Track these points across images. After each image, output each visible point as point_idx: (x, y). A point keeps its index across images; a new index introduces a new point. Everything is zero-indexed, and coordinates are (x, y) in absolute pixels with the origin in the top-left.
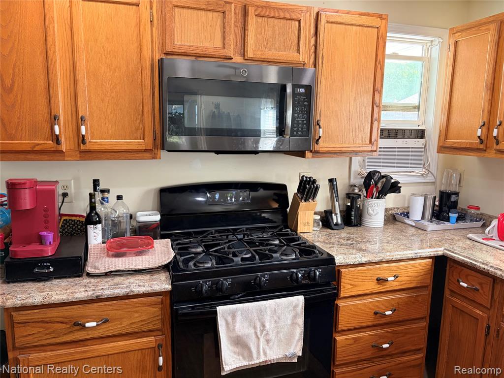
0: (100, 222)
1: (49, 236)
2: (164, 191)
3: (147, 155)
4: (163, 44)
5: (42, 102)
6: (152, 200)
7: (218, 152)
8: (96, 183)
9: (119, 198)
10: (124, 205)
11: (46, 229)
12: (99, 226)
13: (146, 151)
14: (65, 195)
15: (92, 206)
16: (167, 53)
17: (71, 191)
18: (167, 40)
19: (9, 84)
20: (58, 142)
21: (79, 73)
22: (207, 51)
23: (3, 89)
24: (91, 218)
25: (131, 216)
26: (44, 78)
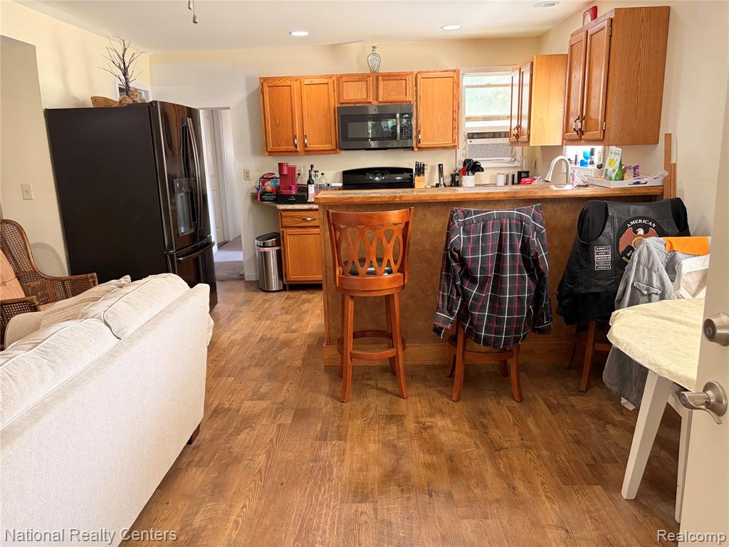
0: (313, 184)
1: (294, 187)
2: (345, 173)
3: (333, 152)
4: (339, 99)
5: (290, 129)
6: (340, 177)
8: (312, 166)
9: (323, 174)
10: (325, 178)
11: (292, 185)
13: (333, 150)
14: (299, 174)
15: (310, 177)
16: (341, 104)
17: (302, 172)
18: (341, 98)
19: (278, 123)
20: (296, 147)
21: (304, 117)
22: (359, 101)
23: (276, 125)
24: (309, 182)
25: (328, 185)
26: (290, 120)
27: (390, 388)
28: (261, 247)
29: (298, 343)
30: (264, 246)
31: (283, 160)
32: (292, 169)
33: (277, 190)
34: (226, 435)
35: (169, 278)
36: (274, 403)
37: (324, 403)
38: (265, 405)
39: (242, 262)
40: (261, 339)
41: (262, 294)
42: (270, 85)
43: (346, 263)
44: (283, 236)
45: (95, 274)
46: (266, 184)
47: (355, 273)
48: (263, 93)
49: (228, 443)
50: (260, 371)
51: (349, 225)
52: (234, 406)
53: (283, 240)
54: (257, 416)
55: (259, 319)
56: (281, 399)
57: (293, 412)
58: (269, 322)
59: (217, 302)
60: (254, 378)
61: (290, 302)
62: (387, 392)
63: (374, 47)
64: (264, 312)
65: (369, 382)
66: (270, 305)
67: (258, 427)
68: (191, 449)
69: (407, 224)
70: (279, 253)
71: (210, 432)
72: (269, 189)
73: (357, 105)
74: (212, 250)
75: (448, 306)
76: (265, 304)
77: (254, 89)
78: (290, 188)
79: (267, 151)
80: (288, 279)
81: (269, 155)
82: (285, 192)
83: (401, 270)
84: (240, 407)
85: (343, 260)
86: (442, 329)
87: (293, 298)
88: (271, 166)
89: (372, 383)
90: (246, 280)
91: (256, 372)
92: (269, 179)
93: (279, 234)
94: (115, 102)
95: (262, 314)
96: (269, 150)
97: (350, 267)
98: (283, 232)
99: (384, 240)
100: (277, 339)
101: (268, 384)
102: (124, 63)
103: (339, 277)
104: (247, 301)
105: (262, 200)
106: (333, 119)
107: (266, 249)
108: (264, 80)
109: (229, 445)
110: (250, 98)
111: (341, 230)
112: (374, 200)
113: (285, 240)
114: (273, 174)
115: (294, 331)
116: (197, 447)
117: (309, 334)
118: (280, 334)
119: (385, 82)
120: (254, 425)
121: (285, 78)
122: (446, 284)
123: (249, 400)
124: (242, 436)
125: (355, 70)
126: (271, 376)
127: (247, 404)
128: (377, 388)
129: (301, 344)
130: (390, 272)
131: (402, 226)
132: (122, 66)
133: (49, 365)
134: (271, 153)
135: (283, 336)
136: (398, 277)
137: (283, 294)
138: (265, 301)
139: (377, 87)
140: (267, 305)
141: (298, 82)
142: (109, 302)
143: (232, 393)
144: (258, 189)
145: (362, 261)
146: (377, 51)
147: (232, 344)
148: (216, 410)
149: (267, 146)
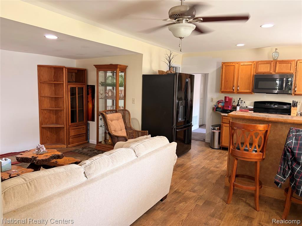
0: (239, 106)
1: (230, 107)
2: (255, 102)
3: (250, 93)
4: (256, 71)
5: (232, 83)
6: (253, 104)
7: (267, 93)
8: (240, 99)
9: (244, 102)
10: (245, 104)
11: (230, 105)
12: (239, 107)
13: (250, 92)
14: (234, 101)
15: (238, 103)
16: (256, 73)
17: (236, 101)
18: (257, 71)
19: (227, 80)
20: (234, 90)
21: (239, 78)
22: (266, 72)
23: (226, 81)
24: (238, 105)
25: (247, 107)
26: (233, 79)
27: (252, 204)
28: (212, 129)
29: (217, 173)
30: (214, 129)
31: (227, 95)
32: (230, 100)
33: (223, 107)
34: (176, 202)
35: (162, 138)
36: (198, 195)
37: (219, 201)
38: (194, 195)
39: (205, 134)
40: (203, 167)
41: (210, 149)
42: (226, 65)
43: (235, 144)
44: (222, 126)
45: (148, 131)
46: (219, 104)
47: (239, 149)
48: (222, 68)
49: (175, 205)
50: (197, 181)
51: (238, 128)
52: (183, 192)
53: (222, 128)
54: (190, 198)
55: (205, 159)
56: (201, 194)
57: (204, 201)
58: (209, 161)
59: (191, 149)
60: (194, 183)
61: (220, 154)
62: (250, 205)
63: (276, 49)
64: (208, 157)
65: (243, 198)
66: (212, 154)
67: (188, 203)
68: (162, 203)
69: (267, 131)
70: (220, 133)
71: (170, 199)
72: (220, 106)
73: (264, 74)
74: (192, 128)
75: (283, 173)
76: (210, 153)
77: (219, 67)
78: (228, 107)
79: (221, 91)
80: (222, 145)
81: (222, 93)
82: (226, 108)
83: (262, 151)
84: (185, 193)
85: (234, 143)
86: (280, 183)
87: (223, 153)
88: (222, 97)
89: (244, 199)
90: (206, 141)
91: (196, 181)
92: (221, 102)
93: (221, 125)
94: (165, 72)
95: (207, 157)
96: (222, 91)
97: (236, 146)
98: (222, 125)
99: (254, 137)
100: (209, 169)
101: (199, 187)
102: (170, 59)
103: (232, 149)
104: (203, 151)
105: (216, 110)
106: (252, 80)
107: (214, 131)
108: (224, 63)
109: (175, 206)
110: (217, 70)
111: (234, 129)
112: (254, 118)
113: (223, 128)
114: (223, 100)
115: (218, 168)
116: (164, 203)
117: (223, 170)
118: (211, 167)
119: (280, 64)
120: (187, 201)
121: (233, 63)
122: (283, 162)
123: (189, 191)
124: (181, 204)
125: (266, 59)
126: (201, 184)
127: (188, 192)
128: (245, 202)
129: (218, 174)
130: (256, 151)
131: (264, 132)
132: (169, 60)
133: (111, 161)
134: (222, 92)
135: (212, 168)
136: (260, 154)
137: (219, 151)
138: (210, 152)
139: (276, 66)
140: (210, 154)
141: (238, 64)
142: (138, 144)
143: (184, 186)
144: (215, 106)
145: (243, 144)
146: (277, 51)
147: (191, 167)
148: (175, 192)
149: (221, 89)
